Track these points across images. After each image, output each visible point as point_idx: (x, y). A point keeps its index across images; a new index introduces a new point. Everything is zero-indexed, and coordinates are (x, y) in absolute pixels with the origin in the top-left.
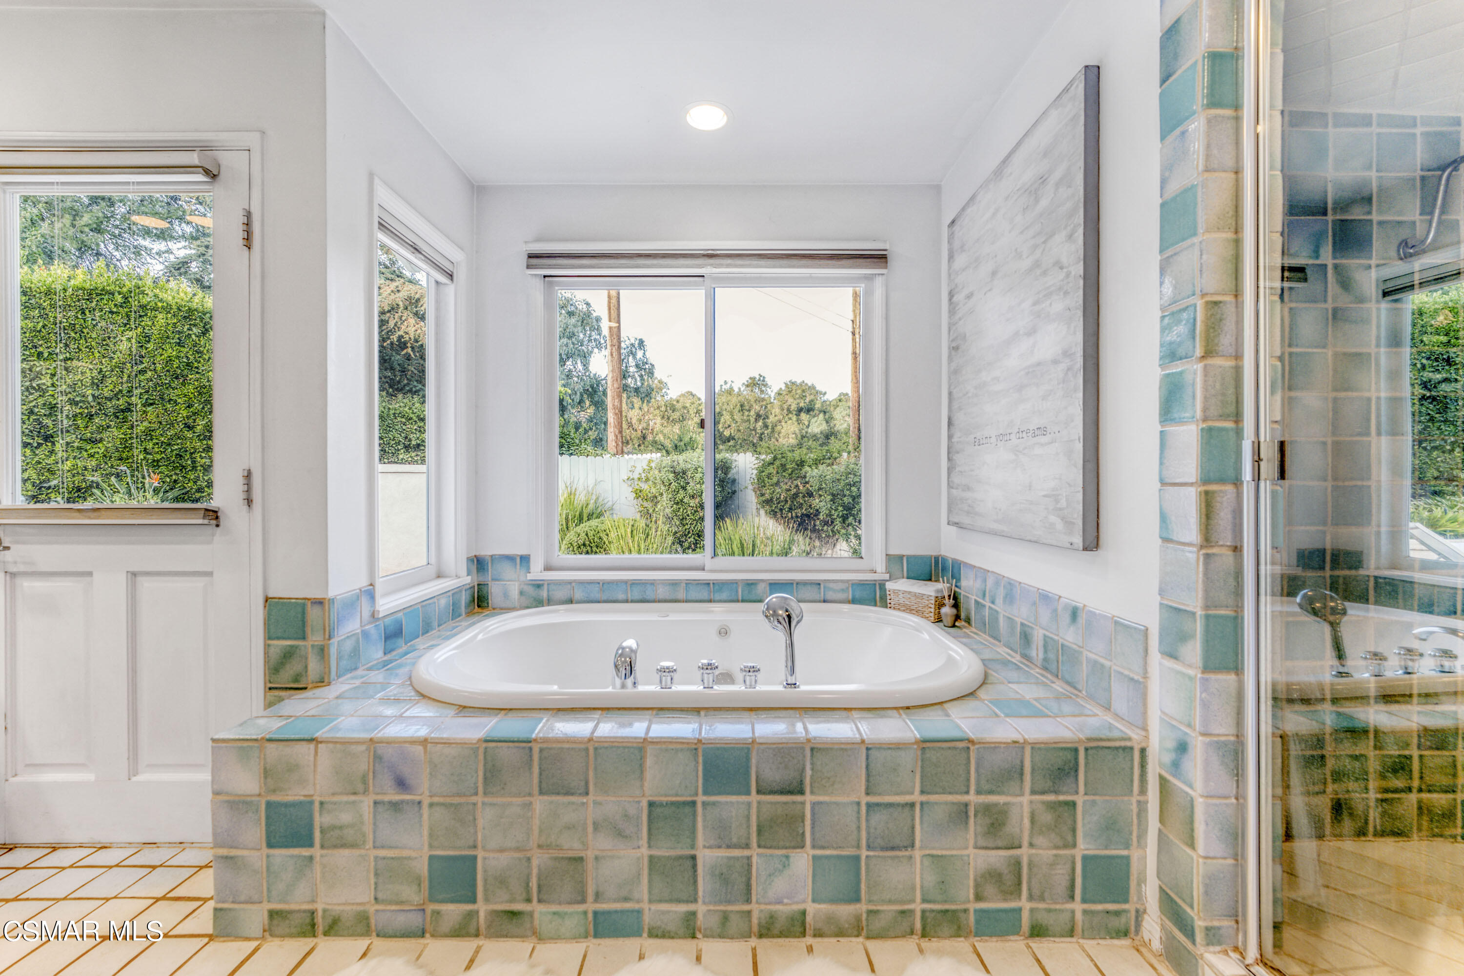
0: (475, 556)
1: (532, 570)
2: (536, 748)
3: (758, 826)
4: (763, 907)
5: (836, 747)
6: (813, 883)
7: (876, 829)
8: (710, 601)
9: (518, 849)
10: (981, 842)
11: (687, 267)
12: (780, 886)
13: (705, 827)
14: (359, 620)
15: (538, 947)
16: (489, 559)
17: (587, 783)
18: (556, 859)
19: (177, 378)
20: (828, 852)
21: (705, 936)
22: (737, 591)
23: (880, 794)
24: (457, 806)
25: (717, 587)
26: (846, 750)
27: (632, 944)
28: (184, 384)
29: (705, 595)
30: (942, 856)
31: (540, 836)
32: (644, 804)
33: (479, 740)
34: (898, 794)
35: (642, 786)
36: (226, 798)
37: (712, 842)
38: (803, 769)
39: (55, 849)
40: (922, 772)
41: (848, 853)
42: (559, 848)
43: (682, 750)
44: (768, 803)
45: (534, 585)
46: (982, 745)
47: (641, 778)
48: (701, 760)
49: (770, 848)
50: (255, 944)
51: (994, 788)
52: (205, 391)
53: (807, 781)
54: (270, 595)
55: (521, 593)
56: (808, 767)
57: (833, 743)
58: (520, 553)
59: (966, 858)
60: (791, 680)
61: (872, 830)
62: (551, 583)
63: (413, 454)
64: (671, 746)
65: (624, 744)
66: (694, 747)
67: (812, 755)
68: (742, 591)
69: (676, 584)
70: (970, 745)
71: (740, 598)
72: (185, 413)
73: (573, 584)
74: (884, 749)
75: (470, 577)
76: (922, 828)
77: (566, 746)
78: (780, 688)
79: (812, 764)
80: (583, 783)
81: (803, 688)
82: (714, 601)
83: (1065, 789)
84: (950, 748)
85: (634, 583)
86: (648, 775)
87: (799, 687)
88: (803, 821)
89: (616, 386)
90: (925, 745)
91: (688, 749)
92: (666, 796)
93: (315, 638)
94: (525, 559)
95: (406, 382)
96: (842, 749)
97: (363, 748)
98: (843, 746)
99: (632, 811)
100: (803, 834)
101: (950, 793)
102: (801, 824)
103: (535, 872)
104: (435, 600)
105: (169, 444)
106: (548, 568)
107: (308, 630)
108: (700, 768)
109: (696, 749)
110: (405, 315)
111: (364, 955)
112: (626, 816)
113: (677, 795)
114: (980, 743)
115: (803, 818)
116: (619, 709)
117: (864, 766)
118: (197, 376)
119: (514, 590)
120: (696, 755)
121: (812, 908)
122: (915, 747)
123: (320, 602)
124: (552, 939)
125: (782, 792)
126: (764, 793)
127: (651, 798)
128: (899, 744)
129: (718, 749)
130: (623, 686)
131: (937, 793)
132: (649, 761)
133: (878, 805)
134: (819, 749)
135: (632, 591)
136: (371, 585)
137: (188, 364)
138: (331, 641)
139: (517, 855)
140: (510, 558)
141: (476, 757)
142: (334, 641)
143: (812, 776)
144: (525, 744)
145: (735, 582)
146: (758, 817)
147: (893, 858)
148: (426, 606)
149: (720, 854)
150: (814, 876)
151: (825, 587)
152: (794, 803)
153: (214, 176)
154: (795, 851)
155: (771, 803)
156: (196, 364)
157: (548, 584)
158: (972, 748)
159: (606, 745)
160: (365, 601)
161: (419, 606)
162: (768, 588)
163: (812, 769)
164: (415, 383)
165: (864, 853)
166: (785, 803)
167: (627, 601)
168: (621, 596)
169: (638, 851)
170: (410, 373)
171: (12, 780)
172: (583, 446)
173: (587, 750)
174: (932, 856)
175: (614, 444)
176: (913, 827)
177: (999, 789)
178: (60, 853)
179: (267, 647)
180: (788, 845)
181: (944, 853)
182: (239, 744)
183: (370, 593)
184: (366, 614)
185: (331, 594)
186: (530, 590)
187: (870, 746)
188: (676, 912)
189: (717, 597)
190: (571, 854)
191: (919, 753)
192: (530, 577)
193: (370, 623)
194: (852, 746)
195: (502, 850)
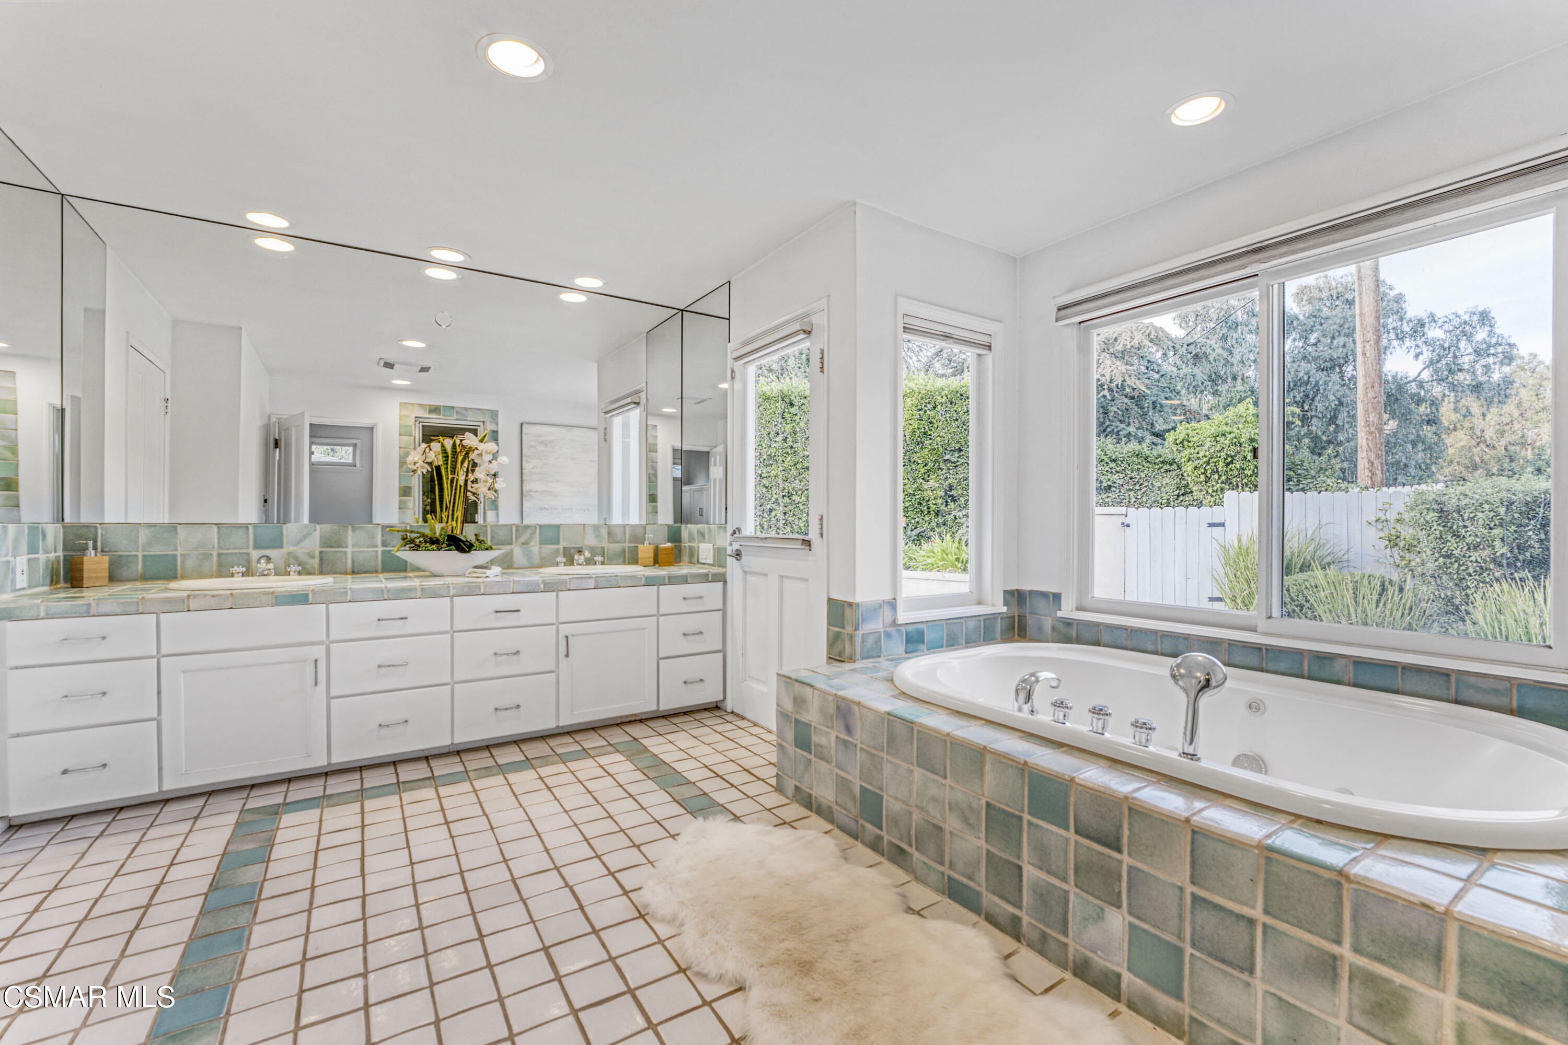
0: (1017, 590)
1: (1062, 608)
2: (916, 729)
3: (1075, 865)
4: (1078, 947)
5: (1156, 816)
6: (1129, 950)
7: (1202, 928)
8: (1262, 670)
9: (904, 802)
10: (1358, 1018)
11: (1226, 272)
12: (1093, 933)
13: (1029, 844)
14: (881, 623)
15: (913, 882)
16: (1028, 593)
17: (945, 769)
18: (926, 821)
19: (918, 444)
20: (1145, 926)
21: (1028, 945)
22: (1301, 664)
23: (1208, 889)
24: (874, 756)
25: (1271, 654)
26: (1167, 823)
27: (973, 917)
28: (922, 448)
29: (1255, 661)
30: (1294, 1006)
31: (917, 799)
32: (983, 802)
33: (885, 712)
34: (1231, 899)
35: (982, 786)
36: (782, 710)
37: (1035, 861)
38: (1120, 827)
39: (755, 725)
40: (1266, 887)
41: (1168, 939)
42: (927, 812)
43: (1012, 766)
44: (1085, 846)
45: (1064, 623)
46: (1363, 888)
47: (982, 779)
48: (1027, 780)
49: (1086, 892)
50: (788, 801)
51: (1384, 956)
52: (935, 452)
53: (1125, 840)
54: (831, 597)
55: (1054, 629)
56: (1126, 827)
57: (1152, 811)
58: (1053, 591)
59: (1334, 1030)
60: (1190, 750)
61: (1198, 928)
62: (1079, 622)
63: (1104, 496)
64: (1005, 760)
65: (971, 746)
66: (1024, 768)
67: (1130, 815)
68: (1309, 665)
69: (1216, 643)
70: (1343, 881)
71: (1306, 673)
72: (923, 471)
73: (1101, 627)
74: (1214, 839)
75: (1006, 607)
76: (1264, 957)
77: (933, 734)
78: (1174, 755)
79: (1130, 824)
80: (942, 768)
81: (1204, 763)
82: (1267, 671)
83: (1538, 1023)
84: (1308, 872)
85: (1165, 635)
86: (988, 778)
87: (1199, 759)
88: (1120, 881)
89: (1371, 394)
90: (1270, 855)
91: (1016, 768)
92: (999, 802)
93: (849, 629)
94: (1057, 597)
95: (1108, 423)
96: (1163, 821)
97: (831, 698)
98: (1164, 818)
99: (975, 805)
100: (1119, 893)
101: (1309, 931)
102: (1118, 884)
103: (914, 824)
104: (963, 621)
105: (914, 495)
106: (1080, 608)
107: (846, 623)
108: (1026, 788)
109: (1023, 770)
110: (1102, 357)
111: (826, 833)
112: (970, 807)
113: (1007, 805)
114: (1358, 883)
115: (1119, 879)
116: (1000, 725)
117: (1189, 848)
118: (930, 441)
119: (1048, 624)
120: (1023, 775)
121: (1127, 978)
122: (1257, 852)
123: (850, 605)
124: (922, 882)
125: (1098, 841)
126: (1081, 835)
127: (988, 800)
128: (1235, 840)
129: (1041, 776)
130: (1020, 710)
131: (1288, 922)
132: (988, 767)
133: (1204, 900)
134: (1137, 812)
135: (1162, 642)
136: (894, 599)
137: (925, 433)
138: (857, 632)
139: (904, 807)
140: (1044, 595)
141: (883, 724)
142: (860, 633)
143: (1129, 837)
144: (910, 724)
145: (1300, 652)
146: (1075, 857)
147: (1225, 973)
148: (952, 624)
149: (1041, 876)
150: (1130, 944)
151: (1458, 682)
152: (1110, 857)
153: (809, 333)
154: (1111, 907)
155: (1088, 848)
156: (929, 433)
157: (1077, 624)
158: (1346, 885)
159: (958, 742)
160: (887, 611)
161: (944, 623)
162: (1351, 667)
163: (1130, 830)
164: (1118, 423)
165: (1189, 950)
166: (1101, 854)
167: (1156, 653)
168: (1150, 647)
169: (977, 840)
170: (1112, 414)
171: (745, 683)
172: (1323, 478)
173: (945, 741)
174: (1280, 999)
175: (1367, 473)
176: (1252, 950)
177: (1393, 961)
178: (756, 728)
179: (828, 630)
180: (1103, 897)
181: (1298, 1003)
182: (785, 679)
183: (893, 605)
184: (888, 619)
185: (858, 600)
186: (1061, 627)
187: (1196, 829)
188: (1005, 909)
189: (1271, 666)
190: (935, 821)
191: (1263, 861)
192: (1059, 614)
193: (891, 626)
194: (1174, 822)
195: (896, 799)
